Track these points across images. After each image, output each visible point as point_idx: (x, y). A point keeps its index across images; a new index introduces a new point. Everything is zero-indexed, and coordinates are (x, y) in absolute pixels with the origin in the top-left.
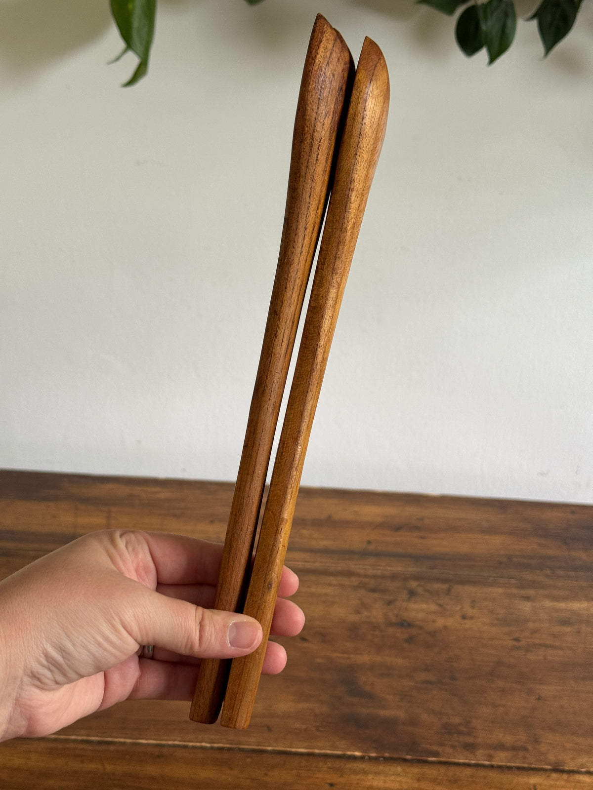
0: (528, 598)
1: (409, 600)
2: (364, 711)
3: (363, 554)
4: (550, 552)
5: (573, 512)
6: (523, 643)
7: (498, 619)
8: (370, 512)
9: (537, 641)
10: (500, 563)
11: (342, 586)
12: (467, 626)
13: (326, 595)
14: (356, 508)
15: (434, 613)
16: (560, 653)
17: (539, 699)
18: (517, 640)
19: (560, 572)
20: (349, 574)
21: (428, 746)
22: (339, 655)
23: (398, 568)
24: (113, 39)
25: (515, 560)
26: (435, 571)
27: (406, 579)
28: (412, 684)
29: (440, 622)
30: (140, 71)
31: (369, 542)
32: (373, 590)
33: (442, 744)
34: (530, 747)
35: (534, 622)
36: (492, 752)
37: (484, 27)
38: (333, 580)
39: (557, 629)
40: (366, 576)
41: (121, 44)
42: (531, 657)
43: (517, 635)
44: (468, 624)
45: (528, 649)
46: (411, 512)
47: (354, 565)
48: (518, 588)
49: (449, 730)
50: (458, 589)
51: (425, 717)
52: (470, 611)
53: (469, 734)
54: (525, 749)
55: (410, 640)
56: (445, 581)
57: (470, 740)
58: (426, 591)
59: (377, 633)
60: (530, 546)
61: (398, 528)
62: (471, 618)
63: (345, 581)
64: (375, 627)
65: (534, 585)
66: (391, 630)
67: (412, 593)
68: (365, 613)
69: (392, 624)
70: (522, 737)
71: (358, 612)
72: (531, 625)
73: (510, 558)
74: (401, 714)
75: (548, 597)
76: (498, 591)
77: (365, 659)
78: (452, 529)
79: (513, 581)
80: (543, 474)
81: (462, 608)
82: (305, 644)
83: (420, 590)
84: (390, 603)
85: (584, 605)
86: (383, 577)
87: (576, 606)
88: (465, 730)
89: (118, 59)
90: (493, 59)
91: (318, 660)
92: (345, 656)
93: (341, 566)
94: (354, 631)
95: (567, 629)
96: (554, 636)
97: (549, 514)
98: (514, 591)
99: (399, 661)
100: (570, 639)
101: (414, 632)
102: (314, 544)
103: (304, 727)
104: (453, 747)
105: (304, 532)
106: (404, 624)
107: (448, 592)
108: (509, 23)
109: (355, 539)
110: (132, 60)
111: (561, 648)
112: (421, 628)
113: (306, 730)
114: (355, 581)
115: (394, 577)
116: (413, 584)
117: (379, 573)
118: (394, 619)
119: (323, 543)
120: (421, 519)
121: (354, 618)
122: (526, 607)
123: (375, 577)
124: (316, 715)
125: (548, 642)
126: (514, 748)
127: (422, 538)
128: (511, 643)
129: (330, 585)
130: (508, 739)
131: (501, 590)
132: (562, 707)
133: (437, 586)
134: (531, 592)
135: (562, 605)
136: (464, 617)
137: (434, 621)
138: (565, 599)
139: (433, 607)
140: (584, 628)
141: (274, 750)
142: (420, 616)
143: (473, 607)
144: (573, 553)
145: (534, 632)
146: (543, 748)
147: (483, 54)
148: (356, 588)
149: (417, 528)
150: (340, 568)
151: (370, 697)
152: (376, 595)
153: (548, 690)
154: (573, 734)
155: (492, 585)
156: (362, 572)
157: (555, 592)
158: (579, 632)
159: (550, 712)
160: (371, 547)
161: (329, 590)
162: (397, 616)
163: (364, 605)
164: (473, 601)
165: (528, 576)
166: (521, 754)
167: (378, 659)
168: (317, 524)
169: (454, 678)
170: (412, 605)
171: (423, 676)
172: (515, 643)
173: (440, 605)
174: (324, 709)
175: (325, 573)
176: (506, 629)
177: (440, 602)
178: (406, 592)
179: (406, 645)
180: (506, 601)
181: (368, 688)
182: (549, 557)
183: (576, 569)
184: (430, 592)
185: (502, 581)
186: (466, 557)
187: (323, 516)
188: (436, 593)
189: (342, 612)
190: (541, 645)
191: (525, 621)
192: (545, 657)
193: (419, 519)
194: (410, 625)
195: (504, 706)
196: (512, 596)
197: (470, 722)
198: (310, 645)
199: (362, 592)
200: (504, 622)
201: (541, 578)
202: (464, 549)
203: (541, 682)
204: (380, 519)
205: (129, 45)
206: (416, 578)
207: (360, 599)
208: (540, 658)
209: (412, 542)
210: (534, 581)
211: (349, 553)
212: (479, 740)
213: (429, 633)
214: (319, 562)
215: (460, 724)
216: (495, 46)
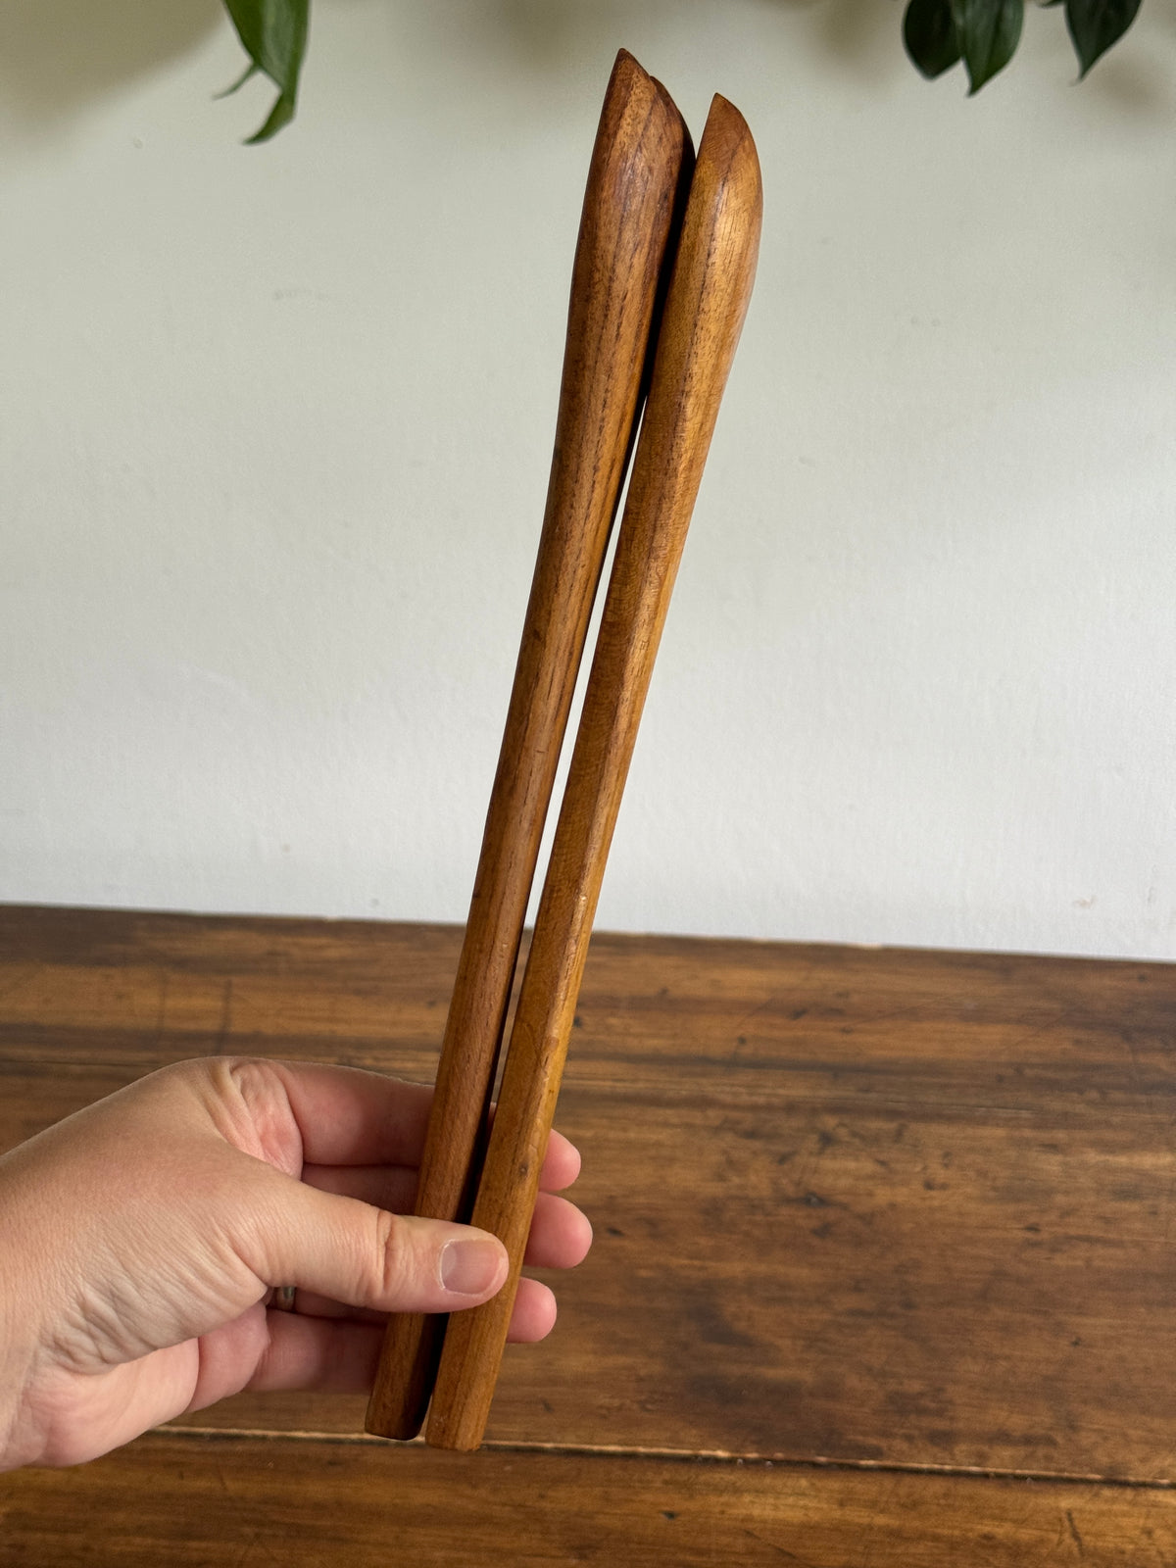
0: (1053, 1147)
1: (820, 1153)
2: (734, 1370)
3: (732, 1064)
4: (1098, 1057)
5: (1142, 978)
6: (1044, 1235)
7: (995, 1189)
8: (743, 981)
9: (1072, 1231)
10: (1000, 1079)
11: (689, 1126)
12: (936, 1203)
13: (658, 1144)
14: (717, 974)
15: (871, 1177)
16: (1119, 1253)
17: (1076, 1344)
18: (1033, 1228)
19: (1118, 1096)
20: (703, 1103)
21: (860, 1438)
22: (686, 1262)
23: (798, 1090)
24: (226, 47)
25: (1028, 1072)
26: (873, 1096)
27: (814, 1111)
28: (827, 1317)
29: (883, 1196)
30: (281, 112)
31: (742, 1041)
32: (751, 1135)
33: (885, 1434)
34: (1060, 1439)
35: (1067, 1193)
36: (986, 1448)
37: (959, 20)
38: (670, 1114)
39: (1112, 1207)
40: (735, 1107)
41: (244, 60)
42: (1060, 1261)
43: (1033, 1219)
44: (937, 1198)
45: (1055, 1246)
46: (827, 978)
47: (709, 1086)
48: (1038, 1126)
49: (901, 1405)
50: (918, 1130)
51: (853, 1381)
52: (940, 1174)
53: (940, 1413)
54: (1051, 1442)
55: (824, 1231)
56: (892, 1114)
57: (941, 1425)
58: (854, 1134)
59: (759, 1218)
60: (1057, 1044)
61: (798, 1013)
62: (944, 1187)
63: (697, 1117)
64: (753, 1206)
65: (1066, 1120)
66: (785, 1212)
67: (827, 1140)
68: (736, 1180)
69: (788, 1201)
70: (1043, 1418)
71: (720, 1177)
72: (1060, 1199)
73: (1019, 1069)
74: (807, 1376)
75: (1094, 1144)
76: (995, 1134)
77: (735, 1268)
78: (907, 1012)
79: (1025, 1114)
80: (1084, 904)
81: (925, 1168)
82: (615, 1242)
83: (843, 1133)
84: (783, 1159)
85: (1166, 1159)
86: (769, 1108)
87: (1147, 1161)
88: (932, 1405)
89: (235, 88)
91: (643, 1273)
92: (696, 1263)
93: (687, 1087)
94: (713, 1214)
95: (1131, 1207)
96: (1106, 1220)
97: (1094, 983)
98: (1028, 1133)
99: (801, 1273)
100: (1138, 1226)
101: (832, 1215)
102: (634, 1045)
103: (616, 1402)
104: (909, 1438)
105: (613, 1021)
106: (812, 1200)
107: (898, 1135)
108: (1009, 11)
109: (714, 1035)
110: (264, 91)
111: (1120, 1244)
112: (844, 1207)
113: (620, 1408)
114: (714, 1116)
115: (791, 1108)
116: (830, 1122)
117: (761, 1100)
118: (791, 1191)
119: (652, 1044)
120: (844, 995)
121: (715, 1189)
122: (1051, 1165)
123: (754, 1108)
124: (640, 1380)
125: (1094, 1233)
126: (1028, 1440)
127: (845, 1031)
128: (1021, 1235)
129: (666, 1124)
130: (1017, 1423)
131: (1000, 1132)
132: (1122, 1359)
133: (875, 1125)
134: (1061, 1135)
135: (1122, 1160)
136: (929, 1186)
137: (870, 1194)
138: (1127, 1148)
139: (869, 1167)
140: (1163, 1203)
141: (556, 1448)
142: (844, 1183)
143: (946, 1166)
144: (1142, 1059)
145: (1067, 1213)
146: (1086, 1439)
148: (717, 1130)
149: (834, 1012)
150: (684, 1093)
151: (746, 1342)
152: (757, 1145)
153: (1093, 1326)
154: (1145, 1410)
155: (983, 1122)
156: (729, 1099)
157: (1109, 1135)
158: (1154, 1213)
159: (1100, 1369)
160: (747, 1050)
161: (663, 1135)
162: (798, 1184)
163: (732, 1164)
164: (947, 1155)
165: (1055, 1104)
166: (1041, 1451)
167: (762, 1269)
168: (640, 1005)
169: (909, 1305)
170: (827, 1164)
171: (852, 1301)
172: (1030, 1235)
173: (882, 1163)
174: (656, 1368)
175: (656, 1101)
176: (1011, 1208)
177: (883, 1157)
178: (814, 1137)
179: (816, 1241)
180: (1013, 1154)
181: (741, 1326)
182: (1097, 1067)
183: (1150, 1088)
184: (863, 1138)
185: (1002, 1113)
186: (932, 1068)
187: (651, 991)
188: (874, 1140)
189: (689, 1178)
190: (1080, 1238)
191: (1049, 1192)
192: (1088, 1261)
193: (840, 995)
194: (823, 1202)
195: (1007, 1358)
196: (1024, 1144)
197: (941, 1390)
198: (627, 1243)
199: (729, 1139)
200: (1008, 1194)
201: (1080, 1108)
202: (930, 1051)
203: (1081, 1311)
204: (762, 996)
205: (258, 59)
206: (835, 1109)
207: (725, 1152)
208: (1080, 1263)
209: (826, 1039)
210: (1066, 1114)
211: (702, 1063)
212: (961, 1425)
213: (861, 1217)
214: (644, 1081)
215: (922, 1394)
216: (982, 58)
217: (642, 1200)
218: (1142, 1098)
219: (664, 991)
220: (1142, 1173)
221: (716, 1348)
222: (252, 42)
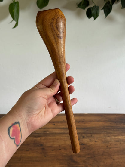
0: (109, 136)
1: (83, 138)
2: (75, 166)
4: (112, 125)
5: (117, 116)
6: (109, 147)
7: (103, 142)
9: (112, 146)
10: (102, 128)
13: (64, 139)
15: (89, 141)
17: (113, 160)
18: (107, 146)
19: (115, 130)
22: (69, 153)
23: (80, 131)
24: (10, 18)
25: (105, 128)
26: (88, 131)
27: (82, 133)
28: (85, 158)
29: (90, 143)
30: (16, 25)
35: (111, 142)
37: (93, 12)
39: (116, 143)
41: (12, 19)
42: (111, 150)
43: (107, 145)
44: (96, 143)
45: (110, 148)
46: (82, 118)
48: (107, 134)
50: (93, 135)
51: (89, 166)
52: (96, 140)
55: (84, 148)
56: (91, 133)
58: (86, 136)
60: (108, 124)
61: (79, 122)
62: (97, 142)
65: (110, 133)
67: (84, 137)
72: (110, 143)
73: (104, 127)
74: (83, 166)
75: (114, 136)
78: (91, 121)
79: (105, 133)
80: (109, 108)
82: (61, 151)
83: (85, 136)
85: (121, 137)
89: (11, 22)
90: (95, 19)
91: (64, 154)
95: (118, 143)
96: (115, 145)
97: (111, 117)
98: (106, 135)
100: (119, 145)
101: (85, 146)
102: (61, 127)
105: (58, 124)
106: (82, 144)
107: (91, 136)
108: (98, 11)
111: (117, 147)
112: (86, 145)
115: (79, 133)
116: (84, 135)
119: (63, 127)
120: (84, 119)
122: (108, 138)
125: (114, 146)
127: (84, 124)
129: (65, 136)
131: (103, 135)
132: (119, 161)
133: (89, 135)
134: (109, 135)
135: (116, 137)
136: (95, 142)
137: (89, 143)
138: (117, 136)
139: (89, 140)
142: (86, 142)
143: (97, 139)
144: (118, 125)
145: (111, 144)
147: (92, 18)
149: (83, 122)
151: (76, 162)
153: (115, 157)
155: (100, 134)
157: (115, 134)
158: (121, 143)
159: (116, 163)
161: (65, 138)
164: (97, 138)
165: (108, 131)
168: (61, 122)
169: (94, 156)
170: (84, 140)
171: (88, 156)
173: (90, 139)
174: (66, 166)
175: (64, 133)
176: (105, 144)
177: (90, 138)
178: (82, 137)
180: (104, 137)
181: (75, 160)
182: (112, 127)
185: (103, 133)
186: (94, 128)
187: (62, 120)
188: (89, 137)
191: (109, 142)
194: (84, 144)
195: (106, 162)
198: (62, 151)
201: (111, 131)
202: (94, 126)
203: (114, 156)
205: (14, 19)
206: (84, 133)
208: (113, 150)
209: (82, 125)
213: (88, 146)
214: (62, 131)
217: (63, 146)
218: (118, 130)
219: (64, 120)
220: (119, 139)
221: (73, 163)
222: (13, 17)
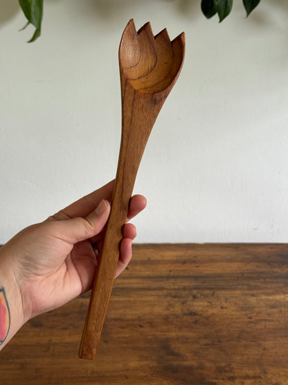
0: (253, 295)
1: (193, 301)
2: (175, 363)
3: (168, 277)
4: (262, 270)
5: (272, 248)
6: (253, 319)
7: (239, 308)
8: (169, 255)
9: (260, 318)
10: (238, 277)
11: (158, 295)
12: (224, 312)
13: (150, 301)
14: (162, 253)
15: (207, 307)
16: (272, 323)
17: (264, 349)
18: (250, 318)
19: (268, 280)
20: (161, 289)
22: (160, 333)
23: (186, 284)
24: (21, 18)
25: (245, 275)
26: (206, 284)
27: (191, 289)
28: (199, 346)
29: (210, 311)
30: (37, 34)
31: (171, 271)
32: (175, 297)
33: (216, 379)
34: (263, 377)
35: (258, 307)
36: (243, 381)
37: (216, 3)
38: (153, 292)
39: (270, 311)
40: (170, 289)
41: (26, 21)
42: (258, 326)
43: (250, 315)
44: (224, 311)
45: (256, 323)
46: (191, 252)
47: (163, 284)
48: (248, 290)
49: (220, 370)
50: (218, 292)
51: (207, 364)
52: (225, 305)
53: (231, 371)
54: (260, 377)
55: (196, 322)
56: (211, 289)
57: (231, 375)
58: (202, 295)
59: (179, 320)
60: (251, 267)
61: (184, 263)
62: (226, 308)
63: (160, 293)
64: (177, 316)
65: (256, 288)
66: (185, 317)
67: (195, 297)
68: (172, 309)
69: (185, 314)
70: (258, 371)
71: (168, 309)
72: (256, 309)
73: (242, 274)
74: (194, 363)
75: (263, 294)
77: (173, 334)
78: (212, 260)
79: (245, 287)
80: (255, 229)
81: (221, 303)
82: (141, 329)
83: (199, 295)
84: (184, 303)
85: (282, 297)
86: (179, 289)
87: (278, 297)
88: (228, 369)
89: (24, 28)
91: (149, 337)
92: (163, 333)
93: (157, 285)
94: (166, 319)
95: (275, 310)
96: (269, 314)
97: (260, 250)
98: (246, 292)
99: (190, 334)
100: (277, 315)
101: (198, 317)
102: (142, 274)
103: (145, 375)
104: (223, 379)
105: (136, 268)
106: (192, 314)
107: (213, 295)
109: (163, 270)
110: (32, 29)
111: (273, 321)
112: (201, 315)
113: (146, 376)
114: (165, 292)
115: (185, 289)
116: (195, 292)
117: (177, 287)
118: (186, 312)
119: (147, 273)
120: (196, 257)
121: (166, 312)
122: (253, 300)
123: (175, 289)
124: (151, 368)
125: (266, 318)
126: (254, 377)
127: (197, 267)
128: (247, 320)
129: (152, 295)
130: (251, 373)
131: (239, 292)
132: (276, 353)
133: (207, 292)
134: (255, 292)
135: (271, 298)
136: (222, 308)
137: (207, 311)
138: (272, 294)
139: (206, 304)
140: (283, 309)
142: (200, 308)
143: (226, 302)
144: (274, 270)
145: (259, 313)
146: (269, 376)
148: (166, 296)
151: (178, 355)
152: (176, 299)
153: (268, 344)
154: (284, 367)
155: (234, 289)
156: (168, 287)
157: (267, 291)
158: (281, 312)
159: (271, 356)
160: (172, 274)
161: (152, 298)
162: (188, 310)
163: (170, 305)
164: (226, 299)
165: (252, 283)
166: (258, 380)
167: (180, 334)
168: (143, 263)
169: (220, 342)
170: (195, 304)
171: (205, 341)
172: (249, 320)
173: (210, 302)
174: (155, 364)
175: (149, 289)
176: (244, 313)
178: (191, 296)
179: (194, 325)
180: (243, 298)
181: (176, 350)
182: (262, 273)
183: (276, 278)
184: (204, 295)
185: (240, 287)
186: (220, 276)
187: (146, 259)
188: (207, 296)
189: (159, 310)
190: (262, 320)
191: (254, 308)
192: (265, 326)
193: (194, 257)
194: (195, 314)
195: (247, 355)
196: (246, 295)
197: (230, 365)
198: (144, 329)
199: (169, 298)
200: (243, 309)
201: (259, 284)
202: (218, 271)
203: (264, 340)
204: (175, 259)
205: (30, 21)
206: (196, 288)
207: (168, 302)
208: (263, 327)
209: (192, 269)
210: (255, 286)
211: (161, 278)
212: (237, 374)
213: (205, 318)
214: (146, 284)
215: (225, 367)
216: (223, 13)
217: (147, 317)
218: (274, 280)
219: (149, 259)
220: (277, 301)
221: (171, 357)
222: (28, 15)
